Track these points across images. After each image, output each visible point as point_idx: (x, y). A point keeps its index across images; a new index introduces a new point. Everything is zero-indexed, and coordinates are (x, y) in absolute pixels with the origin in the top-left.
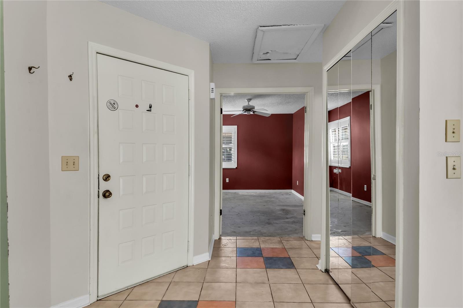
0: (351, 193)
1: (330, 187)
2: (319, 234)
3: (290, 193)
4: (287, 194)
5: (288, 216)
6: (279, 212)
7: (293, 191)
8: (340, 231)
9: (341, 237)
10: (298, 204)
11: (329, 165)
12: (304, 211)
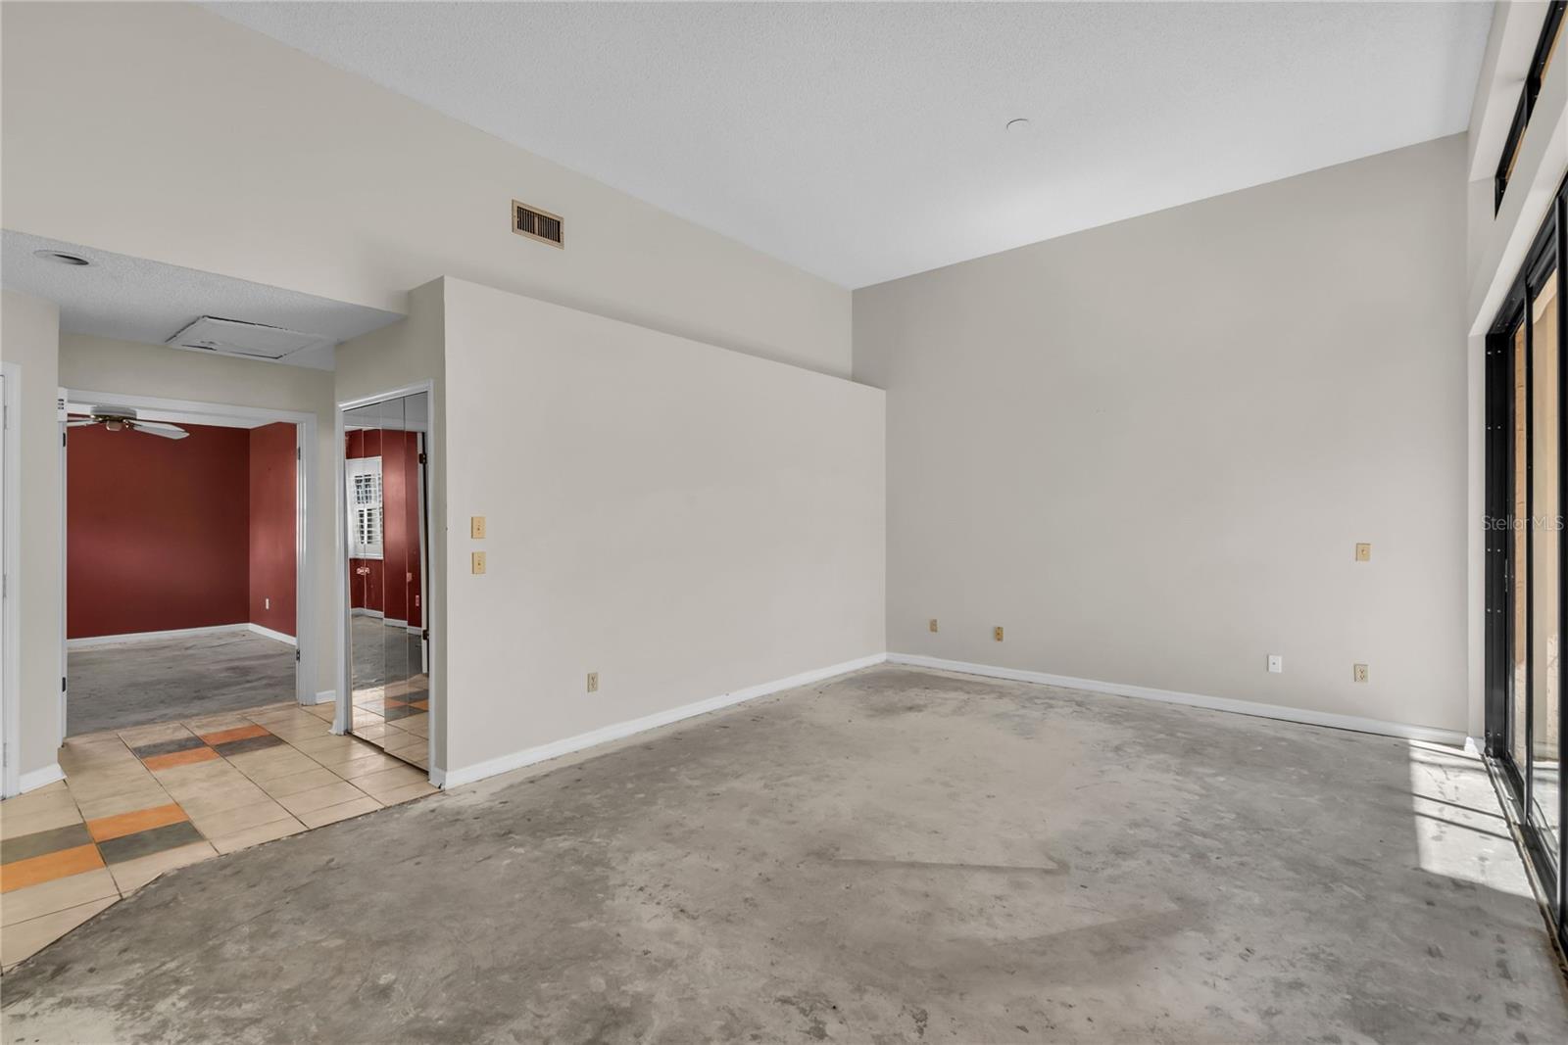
0: (405, 619)
1: (352, 607)
2: (332, 689)
3: (243, 633)
4: (234, 634)
5: (248, 678)
6: (222, 675)
7: (251, 627)
8: (373, 681)
9: (375, 689)
10: (271, 652)
11: (351, 555)
12: (298, 653)
